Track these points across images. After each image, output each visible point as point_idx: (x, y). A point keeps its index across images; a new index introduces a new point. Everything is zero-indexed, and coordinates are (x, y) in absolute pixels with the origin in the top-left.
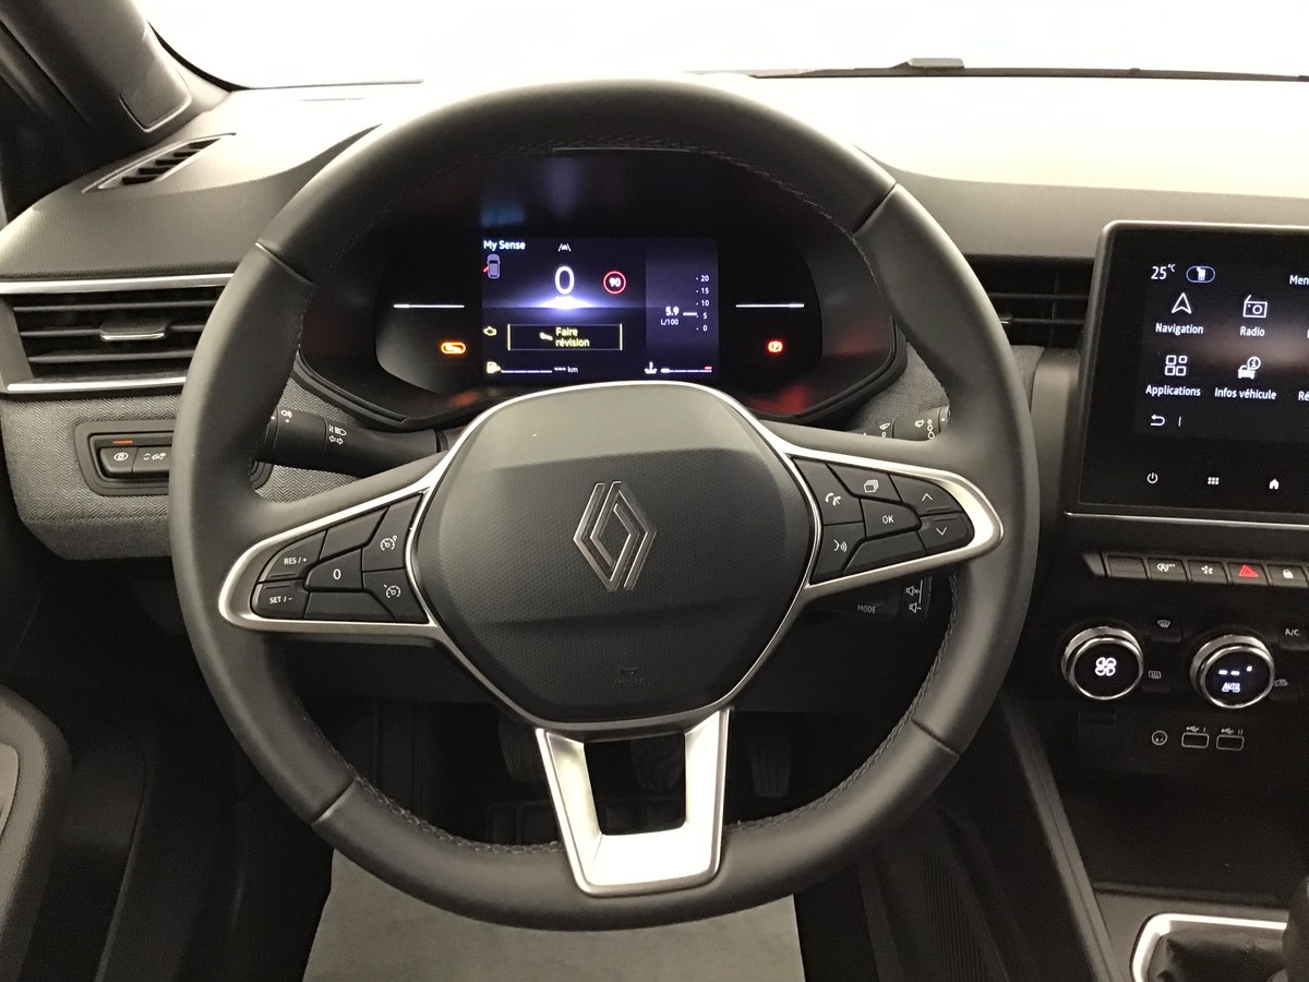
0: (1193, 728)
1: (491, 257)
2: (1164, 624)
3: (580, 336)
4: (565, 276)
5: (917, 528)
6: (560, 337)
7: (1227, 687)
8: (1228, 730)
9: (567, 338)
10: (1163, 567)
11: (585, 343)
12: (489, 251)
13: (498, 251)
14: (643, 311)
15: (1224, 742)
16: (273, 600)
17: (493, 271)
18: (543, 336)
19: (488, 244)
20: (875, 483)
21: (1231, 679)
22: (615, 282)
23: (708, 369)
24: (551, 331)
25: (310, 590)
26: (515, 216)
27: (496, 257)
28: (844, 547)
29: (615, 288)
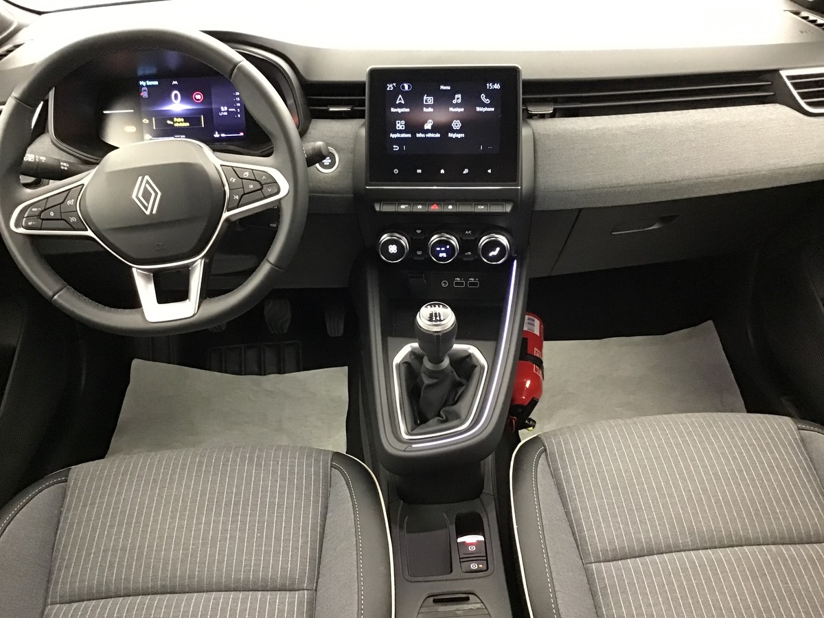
0: (458, 279)
1: (143, 89)
2: (419, 232)
3: (185, 121)
4: (176, 96)
5: (261, 189)
6: (176, 122)
7: (441, 255)
8: (472, 279)
9: (179, 123)
10: (403, 207)
11: (187, 124)
12: (143, 86)
13: (147, 86)
14: (211, 109)
15: (471, 284)
16: (30, 224)
17: (145, 94)
18: (169, 122)
19: (142, 83)
20: (247, 174)
21: (442, 252)
22: (198, 97)
23: (242, 134)
24: (172, 119)
25: (43, 219)
26: (152, 71)
27: (146, 89)
28: (237, 197)
29: (198, 100)
